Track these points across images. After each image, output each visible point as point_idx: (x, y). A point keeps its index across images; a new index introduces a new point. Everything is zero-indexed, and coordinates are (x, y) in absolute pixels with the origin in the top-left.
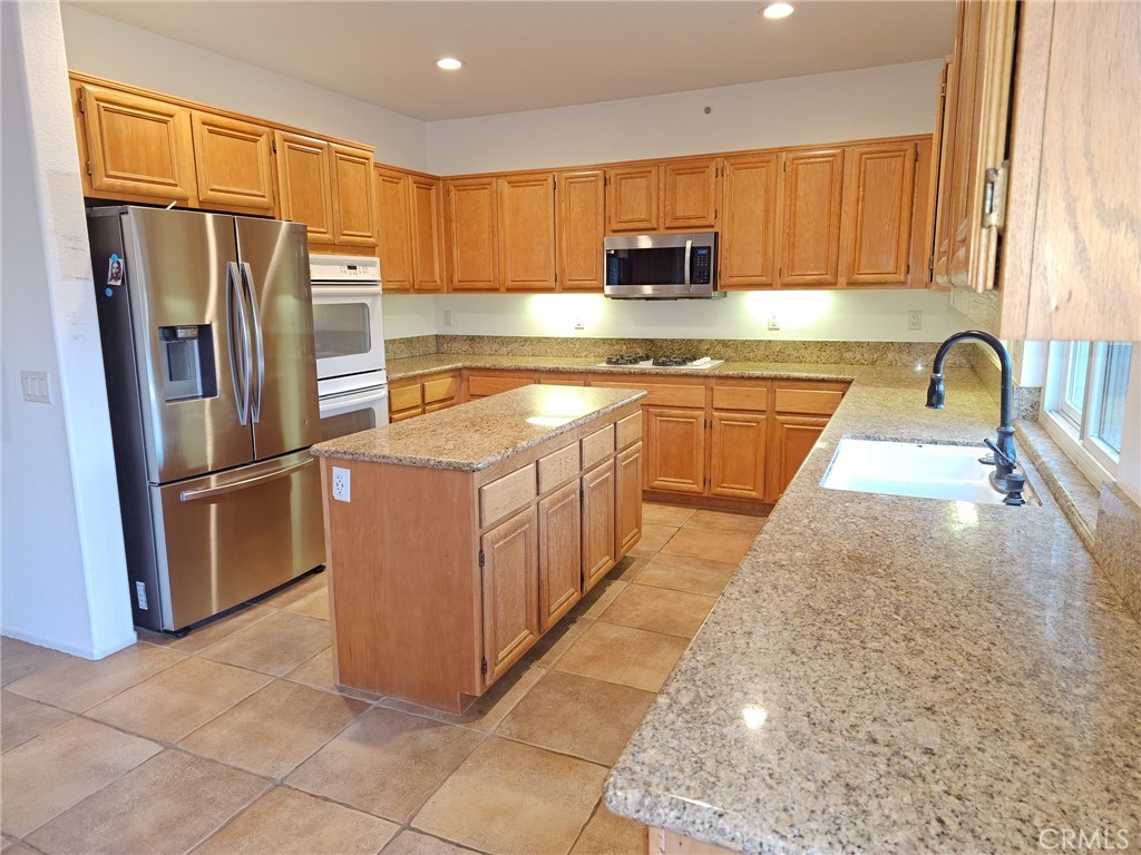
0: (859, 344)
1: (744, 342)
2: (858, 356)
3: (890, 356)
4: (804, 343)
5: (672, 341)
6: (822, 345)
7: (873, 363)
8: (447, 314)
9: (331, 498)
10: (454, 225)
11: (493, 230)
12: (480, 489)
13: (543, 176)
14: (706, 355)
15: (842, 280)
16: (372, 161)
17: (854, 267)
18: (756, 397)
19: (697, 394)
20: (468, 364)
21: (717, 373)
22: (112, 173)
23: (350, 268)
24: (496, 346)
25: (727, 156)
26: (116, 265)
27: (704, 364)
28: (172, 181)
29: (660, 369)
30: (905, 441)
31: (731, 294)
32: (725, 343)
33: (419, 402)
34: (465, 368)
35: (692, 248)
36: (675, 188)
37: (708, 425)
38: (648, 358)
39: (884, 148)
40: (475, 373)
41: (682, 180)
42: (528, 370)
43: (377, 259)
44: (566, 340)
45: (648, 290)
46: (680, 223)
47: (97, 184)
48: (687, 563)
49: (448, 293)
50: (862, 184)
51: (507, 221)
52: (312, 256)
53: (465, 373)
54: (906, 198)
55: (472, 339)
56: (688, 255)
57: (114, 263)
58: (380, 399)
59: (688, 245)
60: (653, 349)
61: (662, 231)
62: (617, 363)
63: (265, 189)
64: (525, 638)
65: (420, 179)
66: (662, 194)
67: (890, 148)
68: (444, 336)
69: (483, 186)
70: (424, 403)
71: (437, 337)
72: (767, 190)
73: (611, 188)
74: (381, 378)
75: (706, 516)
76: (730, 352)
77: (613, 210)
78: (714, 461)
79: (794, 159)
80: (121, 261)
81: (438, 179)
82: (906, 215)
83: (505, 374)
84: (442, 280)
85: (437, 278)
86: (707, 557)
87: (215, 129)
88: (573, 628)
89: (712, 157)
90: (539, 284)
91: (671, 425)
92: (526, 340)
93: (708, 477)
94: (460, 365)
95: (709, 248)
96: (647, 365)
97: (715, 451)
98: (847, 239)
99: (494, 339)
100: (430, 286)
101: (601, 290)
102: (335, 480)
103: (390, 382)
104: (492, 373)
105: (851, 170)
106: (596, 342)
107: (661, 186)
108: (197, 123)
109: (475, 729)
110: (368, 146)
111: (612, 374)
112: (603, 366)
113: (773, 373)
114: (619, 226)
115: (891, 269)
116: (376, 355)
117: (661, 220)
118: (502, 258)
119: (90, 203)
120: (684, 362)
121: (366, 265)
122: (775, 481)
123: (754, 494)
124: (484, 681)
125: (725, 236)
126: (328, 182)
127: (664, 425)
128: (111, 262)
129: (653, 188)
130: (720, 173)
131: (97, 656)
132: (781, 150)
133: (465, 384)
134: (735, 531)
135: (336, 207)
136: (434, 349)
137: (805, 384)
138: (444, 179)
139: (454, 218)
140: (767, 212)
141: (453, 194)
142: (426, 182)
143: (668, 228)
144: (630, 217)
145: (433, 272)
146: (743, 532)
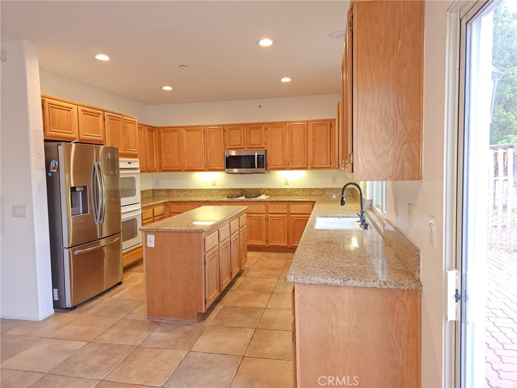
0: (316, 189)
1: (277, 189)
2: (316, 193)
3: (327, 193)
4: (297, 189)
5: (250, 189)
6: (304, 190)
7: (321, 195)
8: (157, 180)
9: (146, 247)
10: (162, 146)
11: (179, 147)
12: (204, 238)
13: (200, 128)
14: (263, 194)
15: (310, 167)
16: (137, 123)
17: (313, 162)
18: (283, 209)
19: (262, 208)
20: (170, 200)
21: (269, 200)
22: (52, 130)
23: (129, 163)
24: (179, 193)
25: (268, 123)
26: (54, 164)
27: (263, 197)
28: (71, 132)
29: (248, 199)
30: (335, 217)
31: (271, 171)
32: (270, 190)
33: (152, 216)
34: (169, 202)
35: (258, 155)
36: (250, 134)
37: (267, 219)
38: (242, 196)
39: (321, 123)
40: (172, 204)
41: (253, 131)
42: (196, 202)
43: (138, 160)
44: (208, 190)
45: (236, 170)
46: (253, 146)
47: (47, 134)
48: (264, 269)
49: (160, 172)
50: (314, 134)
51: (185, 144)
52: (120, 159)
53: (168, 204)
54: (328, 139)
55: (168, 190)
56: (256, 158)
57: (53, 164)
58: (138, 215)
59: (256, 154)
60: (243, 192)
61: (246, 149)
62: (231, 197)
63: (101, 135)
64: (215, 294)
65: (150, 128)
66: (245, 136)
67: (322, 123)
68: (156, 190)
69: (175, 131)
70: (154, 217)
71: (153, 190)
72: (283, 136)
73: (226, 133)
74: (139, 206)
75: (267, 254)
76: (272, 193)
77: (227, 141)
78: (269, 233)
79: (291, 125)
80: (57, 163)
81: (155, 127)
82: (329, 145)
83: (186, 204)
84: (157, 167)
85: (155, 166)
86: (270, 267)
87: (85, 113)
88: (228, 293)
89: (263, 124)
90: (198, 168)
91: (253, 220)
92: (192, 190)
93: (267, 239)
94: (167, 201)
95: (264, 155)
96: (243, 198)
97: (270, 229)
98: (310, 153)
99: (178, 190)
100: (153, 169)
101: (224, 170)
102: (148, 240)
103: (143, 208)
104: (180, 204)
105: (310, 129)
106: (221, 190)
107: (245, 133)
108: (80, 111)
109: (203, 324)
110: (135, 117)
111: (230, 202)
112: (226, 199)
113: (289, 200)
114: (230, 147)
115: (326, 163)
116: (138, 197)
117: (246, 145)
118: (183, 158)
119: (45, 141)
120: (256, 197)
121: (134, 162)
122: (291, 239)
123: (284, 244)
124: (206, 307)
125: (269, 151)
126: (122, 131)
127: (250, 220)
128: (52, 163)
129: (242, 134)
130: (266, 129)
131: (41, 319)
132: (287, 122)
133: (168, 208)
134: (279, 258)
135: (125, 140)
136: (152, 195)
137: (300, 203)
138: (158, 128)
139: (162, 143)
140: (283, 143)
141: (162, 134)
142: (152, 129)
143: (248, 148)
144: (234, 144)
145: (154, 164)
146: (281, 258)
